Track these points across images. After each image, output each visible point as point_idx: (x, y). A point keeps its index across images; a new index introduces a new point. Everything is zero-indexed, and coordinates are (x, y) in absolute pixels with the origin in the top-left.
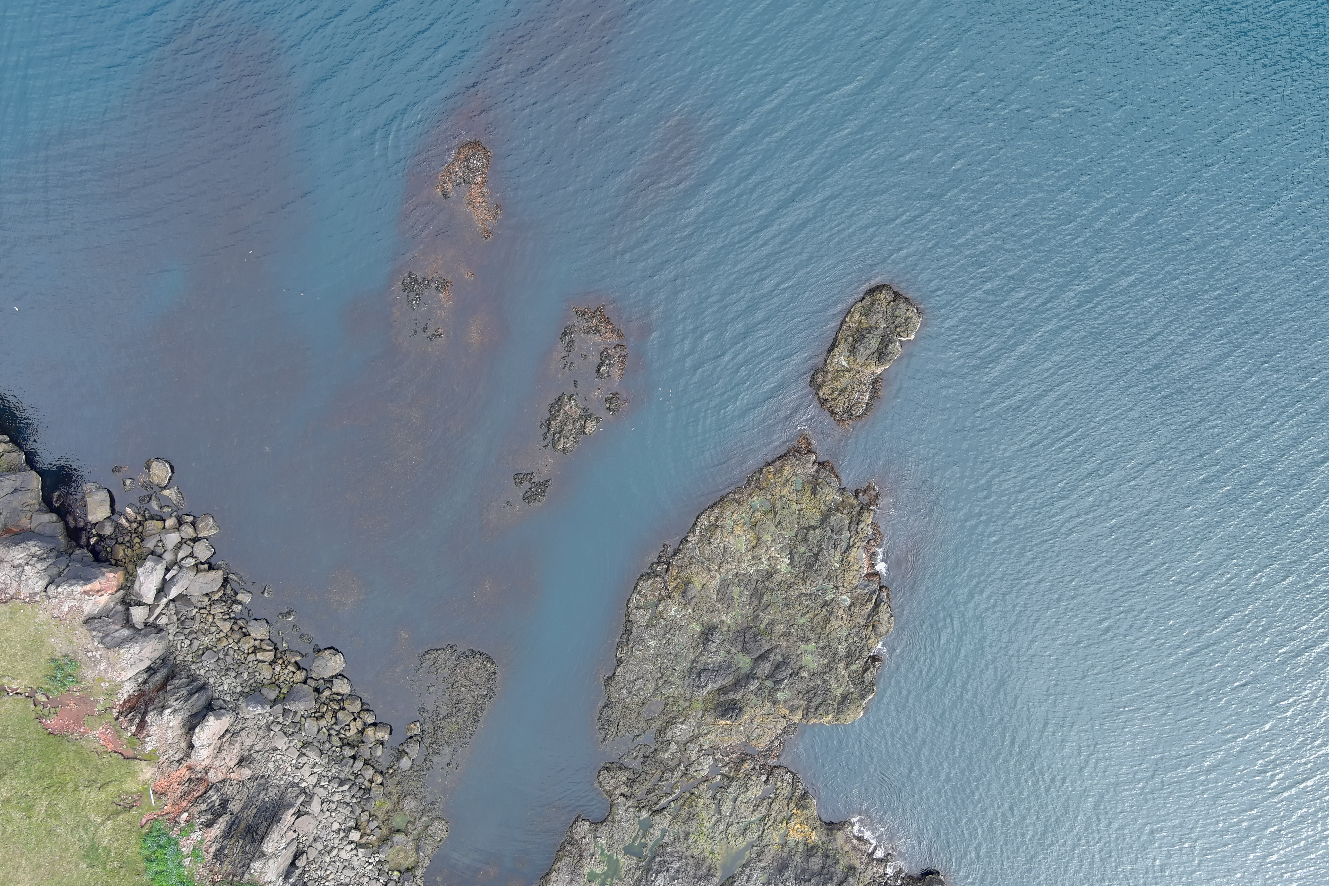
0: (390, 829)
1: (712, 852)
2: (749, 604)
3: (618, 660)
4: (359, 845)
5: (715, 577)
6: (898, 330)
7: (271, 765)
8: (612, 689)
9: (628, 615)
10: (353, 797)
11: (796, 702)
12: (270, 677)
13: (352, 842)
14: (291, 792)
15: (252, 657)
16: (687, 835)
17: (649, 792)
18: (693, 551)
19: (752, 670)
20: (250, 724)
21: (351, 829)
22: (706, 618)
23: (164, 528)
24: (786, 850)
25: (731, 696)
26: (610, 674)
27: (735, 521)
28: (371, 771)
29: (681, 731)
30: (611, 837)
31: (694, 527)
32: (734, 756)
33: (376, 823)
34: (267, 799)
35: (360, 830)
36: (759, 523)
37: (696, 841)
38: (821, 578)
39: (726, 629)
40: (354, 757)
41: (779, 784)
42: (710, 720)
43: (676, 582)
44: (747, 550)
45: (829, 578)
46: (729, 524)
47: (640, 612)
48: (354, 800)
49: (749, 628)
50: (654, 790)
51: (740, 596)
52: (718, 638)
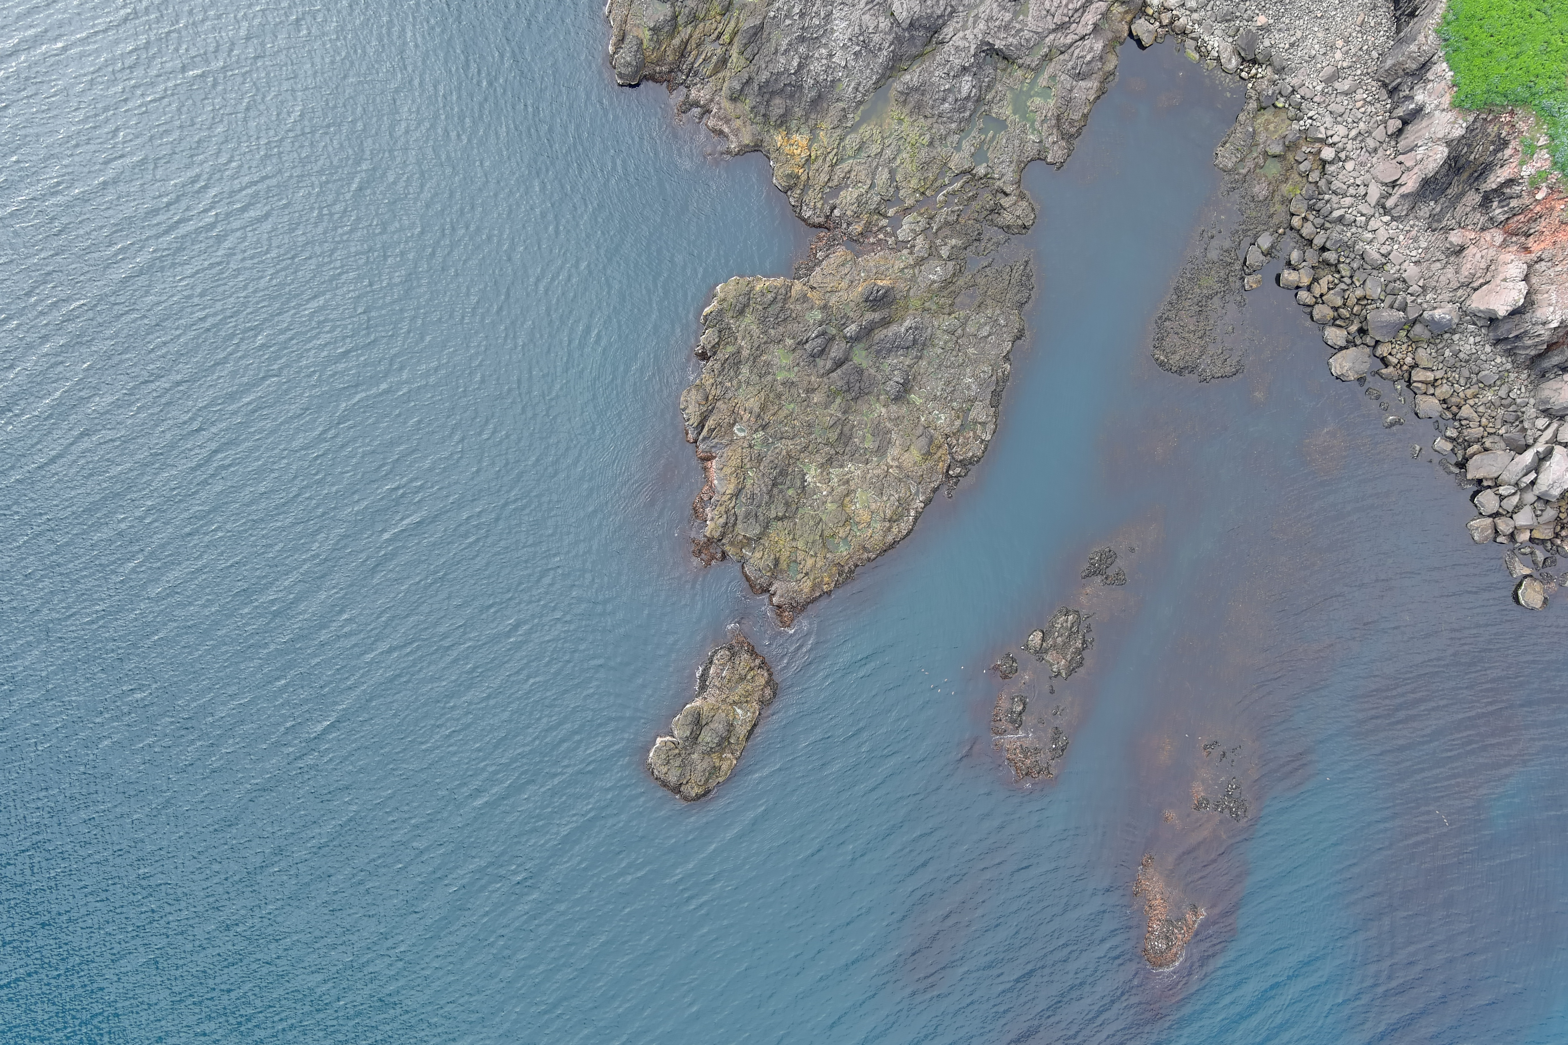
0: (1285, 159)
1: (901, 121)
2: (854, 426)
3: (1009, 360)
4: (1323, 141)
5: (893, 459)
6: (677, 751)
7: (1424, 245)
8: (1017, 325)
9: (996, 415)
10: (1328, 201)
11: (799, 307)
12: (1419, 350)
13: (1330, 145)
14: (1402, 210)
15: (1439, 374)
16: (931, 144)
17: (974, 197)
18: (918, 491)
19: (851, 347)
20: (1447, 296)
21: (1331, 163)
22: (904, 410)
23: (1531, 531)
24: (811, 123)
25: (877, 316)
26: (1019, 342)
27: (869, 526)
28: (1305, 232)
29: (936, 272)
30: (1023, 142)
31: (916, 519)
32: (872, 240)
33: (1303, 167)
34: (1432, 203)
35: (1320, 159)
36: (841, 524)
37: (920, 136)
38: (769, 458)
39: (882, 397)
40: (1324, 249)
41: (819, 205)
42: (902, 285)
43: (939, 454)
44: (854, 491)
45: (760, 459)
46: (876, 521)
47: (983, 418)
48: (1327, 197)
49: (855, 399)
50: (969, 199)
51: (864, 437)
52: (892, 387)
